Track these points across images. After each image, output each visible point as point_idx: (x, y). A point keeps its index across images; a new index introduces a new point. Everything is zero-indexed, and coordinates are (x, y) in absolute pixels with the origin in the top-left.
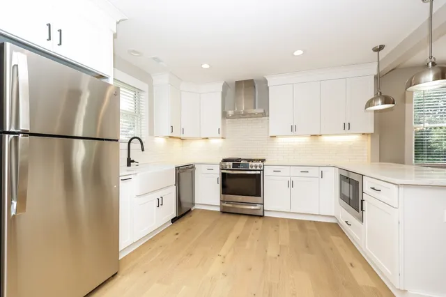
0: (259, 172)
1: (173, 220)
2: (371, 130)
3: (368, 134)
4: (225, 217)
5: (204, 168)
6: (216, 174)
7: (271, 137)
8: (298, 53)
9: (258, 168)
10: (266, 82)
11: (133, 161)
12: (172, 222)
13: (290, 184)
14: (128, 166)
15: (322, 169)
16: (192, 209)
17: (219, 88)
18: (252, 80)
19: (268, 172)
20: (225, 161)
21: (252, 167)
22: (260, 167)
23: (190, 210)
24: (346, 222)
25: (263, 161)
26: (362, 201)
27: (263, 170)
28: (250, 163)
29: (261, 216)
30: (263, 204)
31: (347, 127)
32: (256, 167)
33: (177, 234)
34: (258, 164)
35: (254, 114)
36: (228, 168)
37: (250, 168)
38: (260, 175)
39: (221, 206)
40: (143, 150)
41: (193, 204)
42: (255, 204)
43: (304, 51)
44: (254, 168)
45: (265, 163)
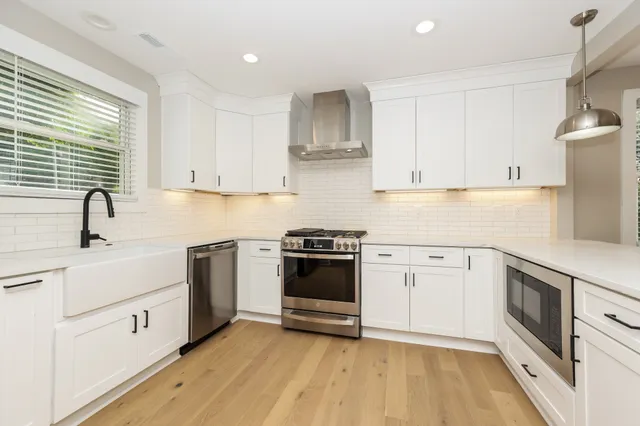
0: (350, 257)
1: (184, 350)
2: (560, 180)
3: (551, 188)
4: (290, 337)
5: (255, 247)
6: (275, 258)
7: (377, 192)
8: (425, 27)
9: (350, 250)
10: (367, 95)
11: (96, 237)
12: (181, 354)
13: (410, 280)
14: (83, 246)
15: (469, 252)
16: (233, 321)
17: (284, 106)
18: (344, 91)
19: (369, 255)
20: (291, 234)
21: (339, 246)
22: (354, 246)
23: (227, 324)
24: (525, 366)
25: (360, 234)
26: (573, 338)
27: (360, 253)
28: (336, 240)
29: (355, 338)
30: (360, 316)
31: (515, 173)
32: (346, 246)
33: (179, 385)
34: (349, 241)
35: (345, 151)
36: (296, 247)
37: (335, 249)
38: (353, 261)
39: (283, 317)
40: (111, 214)
41: (235, 312)
42: (344, 316)
43: (437, 23)
44: (342, 249)
45: (364, 240)
